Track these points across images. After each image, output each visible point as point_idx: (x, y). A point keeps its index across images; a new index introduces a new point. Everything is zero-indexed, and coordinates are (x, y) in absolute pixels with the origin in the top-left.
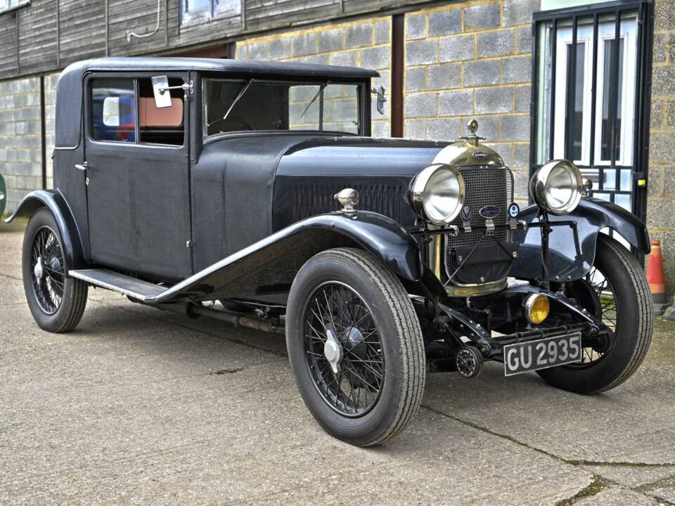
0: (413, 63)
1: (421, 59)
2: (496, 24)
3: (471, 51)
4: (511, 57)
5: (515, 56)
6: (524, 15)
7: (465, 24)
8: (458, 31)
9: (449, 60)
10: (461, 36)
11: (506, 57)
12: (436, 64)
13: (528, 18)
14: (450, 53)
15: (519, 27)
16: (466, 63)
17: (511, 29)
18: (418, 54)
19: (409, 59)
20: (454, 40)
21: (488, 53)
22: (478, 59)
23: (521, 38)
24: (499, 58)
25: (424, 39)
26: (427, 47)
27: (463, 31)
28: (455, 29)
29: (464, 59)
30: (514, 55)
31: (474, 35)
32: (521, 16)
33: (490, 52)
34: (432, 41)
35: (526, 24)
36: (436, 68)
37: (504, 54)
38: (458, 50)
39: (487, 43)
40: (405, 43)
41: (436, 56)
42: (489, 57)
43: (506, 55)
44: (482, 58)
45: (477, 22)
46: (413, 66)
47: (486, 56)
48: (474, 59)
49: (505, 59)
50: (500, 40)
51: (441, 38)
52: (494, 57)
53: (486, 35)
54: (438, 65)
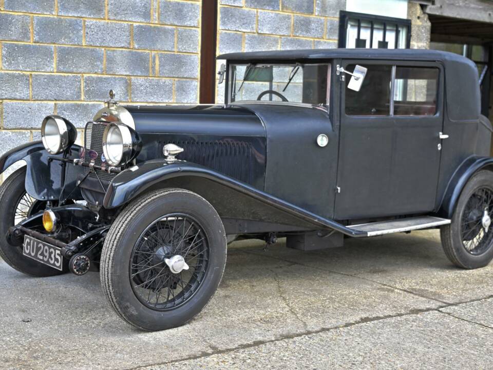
0: (228, 27)
1: (237, 25)
2: (310, 11)
3: (288, 28)
4: (322, 40)
5: (325, 40)
6: (333, 10)
7: (283, 4)
8: (277, 9)
9: (267, 32)
10: (279, 14)
11: (318, 40)
12: (254, 33)
13: (336, 13)
14: (269, 26)
15: (329, 18)
16: (283, 37)
17: (322, 18)
18: (234, 19)
19: (224, 23)
20: (273, 15)
21: (303, 33)
22: (293, 36)
23: (330, 27)
24: (312, 40)
25: (242, 7)
26: (244, 15)
27: (280, 10)
28: (273, 7)
29: (282, 34)
30: (323, 39)
31: (290, 15)
32: (330, 10)
33: (305, 33)
34: (250, 11)
35: (334, 17)
36: (254, 37)
37: (316, 36)
38: (277, 26)
39: (302, 25)
40: (219, 6)
41: (254, 26)
42: (303, 37)
43: (318, 38)
44: (297, 36)
45: (294, 6)
46: (228, 30)
47: (301, 36)
48: (290, 36)
49: (316, 41)
50: (313, 25)
51: (259, 10)
52: (308, 37)
53: (302, 18)
54: (256, 35)
